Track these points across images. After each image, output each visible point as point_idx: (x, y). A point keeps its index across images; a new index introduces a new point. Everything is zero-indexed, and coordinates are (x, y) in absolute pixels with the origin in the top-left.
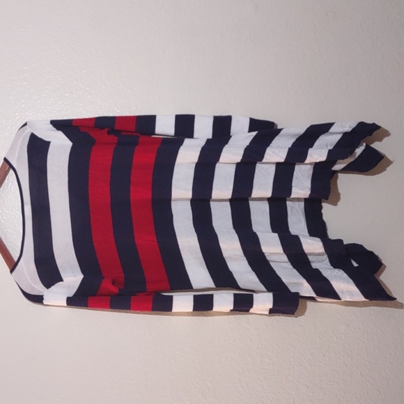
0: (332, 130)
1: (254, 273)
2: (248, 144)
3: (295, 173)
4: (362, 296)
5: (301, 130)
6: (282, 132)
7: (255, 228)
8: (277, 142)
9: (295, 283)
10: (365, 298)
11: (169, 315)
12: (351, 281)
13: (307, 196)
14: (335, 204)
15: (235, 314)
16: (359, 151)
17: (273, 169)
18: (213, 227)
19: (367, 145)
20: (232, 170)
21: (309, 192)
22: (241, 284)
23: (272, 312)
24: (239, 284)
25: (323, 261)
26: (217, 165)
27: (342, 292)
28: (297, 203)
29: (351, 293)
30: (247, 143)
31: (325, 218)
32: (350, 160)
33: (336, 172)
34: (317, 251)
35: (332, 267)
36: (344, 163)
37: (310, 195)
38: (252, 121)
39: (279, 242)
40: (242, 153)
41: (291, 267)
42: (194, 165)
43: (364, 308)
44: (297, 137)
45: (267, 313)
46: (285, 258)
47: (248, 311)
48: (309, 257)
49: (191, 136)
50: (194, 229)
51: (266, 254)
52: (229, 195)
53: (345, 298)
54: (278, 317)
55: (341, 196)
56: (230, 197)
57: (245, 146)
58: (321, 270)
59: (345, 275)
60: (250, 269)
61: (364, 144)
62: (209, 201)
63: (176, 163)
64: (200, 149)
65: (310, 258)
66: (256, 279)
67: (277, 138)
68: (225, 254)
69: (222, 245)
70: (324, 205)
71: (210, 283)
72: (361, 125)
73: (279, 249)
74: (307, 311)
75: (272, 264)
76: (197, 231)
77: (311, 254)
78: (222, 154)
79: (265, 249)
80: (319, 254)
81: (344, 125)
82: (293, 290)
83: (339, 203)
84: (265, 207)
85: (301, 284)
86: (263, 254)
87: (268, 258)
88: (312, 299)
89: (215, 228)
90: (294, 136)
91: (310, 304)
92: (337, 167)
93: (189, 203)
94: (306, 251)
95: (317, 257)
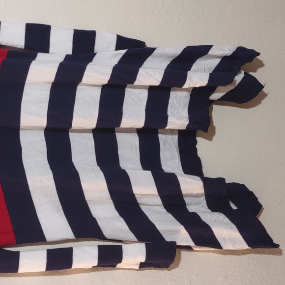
0: (211, 52)
1: (122, 220)
2: (116, 63)
3: (170, 101)
4: (245, 244)
5: (177, 51)
6: (156, 51)
7: (123, 165)
8: (149, 63)
9: (172, 231)
10: (249, 246)
11: (14, 276)
12: (234, 226)
13: (184, 127)
14: (210, 139)
15: (98, 271)
16: (239, 78)
17: (145, 94)
18: (73, 164)
19: (245, 73)
20: (97, 94)
21: (187, 123)
22: (107, 233)
23: (142, 266)
24: (104, 234)
25: (200, 203)
26: (79, 87)
27: (224, 240)
28: (170, 136)
29: (233, 241)
30: (115, 61)
31: (200, 154)
32: (230, 88)
33: (212, 102)
34: (196, 192)
35: (209, 211)
36: (223, 92)
37: (188, 126)
38: (120, 38)
39: (153, 181)
40: (110, 72)
41: (165, 211)
42: (50, 86)
43: (243, 256)
44: (172, 59)
45: (137, 267)
46: (158, 201)
47: (115, 266)
48: (185, 198)
49: (46, 50)
50: (48, 166)
51: (136, 196)
52: (92, 123)
53: (226, 246)
54: (149, 271)
55: (216, 130)
56: (94, 126)
57: (114, 65)
58: (200, 214)
59: (227, 220)
60: (117, 214)
61: (243, 72)
62: (67, 132)
63: (27, 82)
64: (58, 65)
65: (186, 200)
66: (126, 227)
67: (149, 59)
68: (88, 196)
69: (84, 185)
70: (198, 139)
71: (69, 233)
72: (240, 50)
73: (153, 190)
74: (181, 262)
75: (143, 208)
76: (52, 167)
77: (188, 195)
78: (86, 72)
79: (136, 190)
80: (197, 196)
81: (223, 48)
82: (168, 238)
83: (214, 138)
84: (135, 139)
85: (177, 232)
86: (134, 195)
87: (139, 201)
88: (188, 248)
89: (75, 164)
90: (169, 57)
91: (184, 254)
92: (215, 96)
93: (42, 133)
94: (184, 192)
95: (194, 198)
